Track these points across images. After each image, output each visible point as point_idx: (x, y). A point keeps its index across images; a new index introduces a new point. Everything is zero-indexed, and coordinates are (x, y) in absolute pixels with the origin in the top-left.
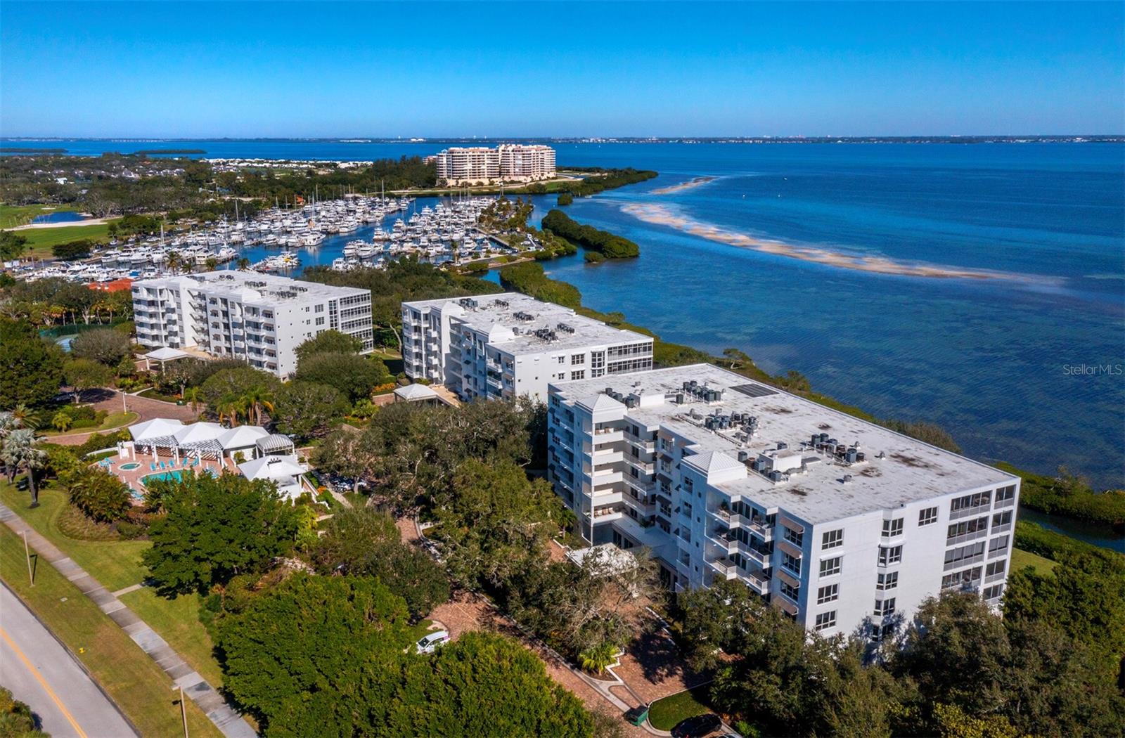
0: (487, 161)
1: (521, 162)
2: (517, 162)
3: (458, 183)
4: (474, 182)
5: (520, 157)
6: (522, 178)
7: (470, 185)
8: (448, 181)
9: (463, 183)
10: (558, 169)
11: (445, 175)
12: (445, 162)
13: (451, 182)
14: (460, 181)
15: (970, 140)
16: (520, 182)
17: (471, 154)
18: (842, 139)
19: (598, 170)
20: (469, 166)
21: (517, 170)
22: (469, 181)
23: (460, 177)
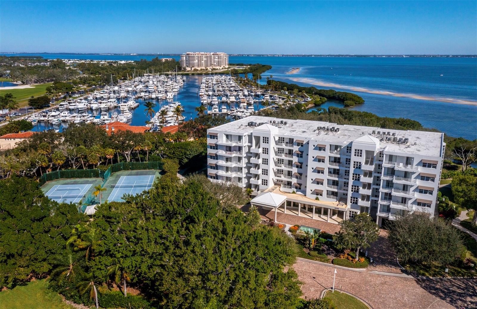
0: (204, 59)
1: (217, 60)
2: (215, 60)
3: (191, 69)
4: (199, 69)
5: (217, 57)
6: (218, 67)
7: (197, 70)
8: (187, 68)
9: (194, 69)
10: (230, 64)
11: (185, 65)
12: (185, 59)
13: (188, 69)
14: (193, 69)
15: (365, 56)
16: (217, 69)
17: (197, 55)
18: (314, 55)
19: (242, 65)
20: (196, 61)
21: (215, 63)
22: (197, 68)
23: (193, 66)
